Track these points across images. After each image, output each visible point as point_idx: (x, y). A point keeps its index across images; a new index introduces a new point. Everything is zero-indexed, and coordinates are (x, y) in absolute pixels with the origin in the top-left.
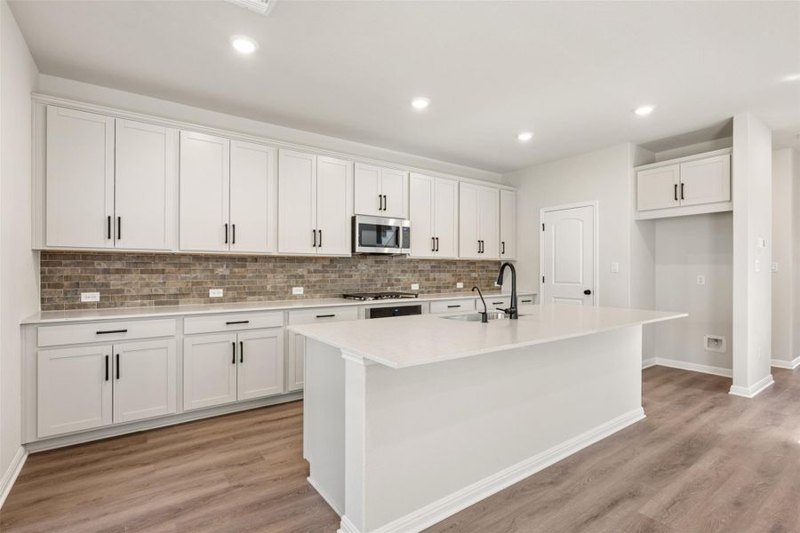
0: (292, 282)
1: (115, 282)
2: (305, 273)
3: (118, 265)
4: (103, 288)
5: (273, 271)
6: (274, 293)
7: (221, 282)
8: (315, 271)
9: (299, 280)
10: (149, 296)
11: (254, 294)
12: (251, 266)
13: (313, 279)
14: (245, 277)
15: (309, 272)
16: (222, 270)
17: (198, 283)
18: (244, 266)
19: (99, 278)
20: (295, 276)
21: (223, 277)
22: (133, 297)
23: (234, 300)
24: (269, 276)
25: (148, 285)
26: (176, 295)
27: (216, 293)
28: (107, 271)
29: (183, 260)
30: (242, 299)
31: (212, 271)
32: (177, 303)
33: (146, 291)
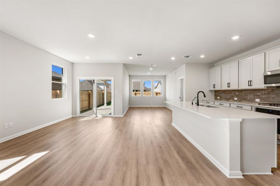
0: (256, 97)
1: (221, 95)
2: (260, 95)
3: (221, 92)
4: (220, 96)
5: (250, 94)
6: (250, 100)
7: (237, 96)
8: (264, 94)
9: (258, 97)
10: (225, 98)
11: (244, 100)
12: (244, 92)
13: (264, 97)
14: (242, 95)
15: (262, 94)
16: (237, 93)
17: (233, 96)
18: (242, 92)
19: (220, 95)
20: (256, 96)
21: (237, 95)
22: (223, 98)
23: (240, 101)
24: (248, 95)
25: (225, 96)
26: (229, 99)
27: (236, 99)
28: (220, 93)
29: (230, 91)
30: (242, 101)
31: (235, 93)
32: (229, 100)
33: (225, 97)
